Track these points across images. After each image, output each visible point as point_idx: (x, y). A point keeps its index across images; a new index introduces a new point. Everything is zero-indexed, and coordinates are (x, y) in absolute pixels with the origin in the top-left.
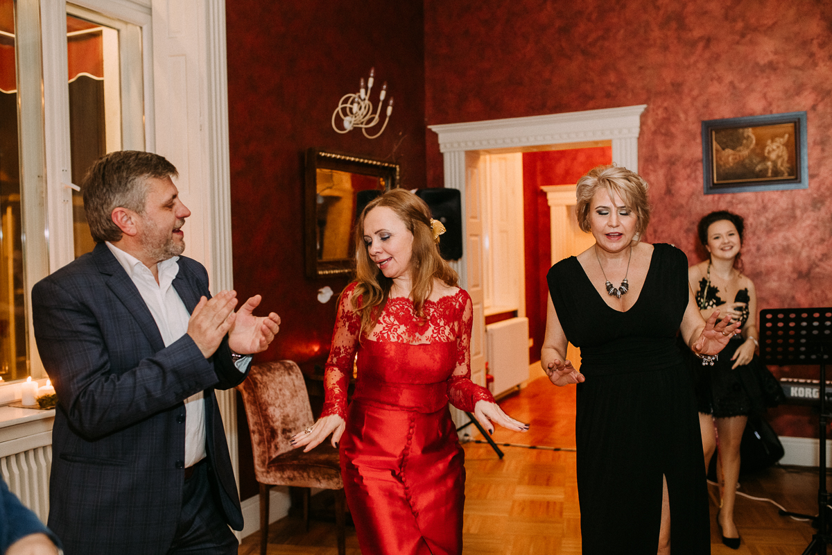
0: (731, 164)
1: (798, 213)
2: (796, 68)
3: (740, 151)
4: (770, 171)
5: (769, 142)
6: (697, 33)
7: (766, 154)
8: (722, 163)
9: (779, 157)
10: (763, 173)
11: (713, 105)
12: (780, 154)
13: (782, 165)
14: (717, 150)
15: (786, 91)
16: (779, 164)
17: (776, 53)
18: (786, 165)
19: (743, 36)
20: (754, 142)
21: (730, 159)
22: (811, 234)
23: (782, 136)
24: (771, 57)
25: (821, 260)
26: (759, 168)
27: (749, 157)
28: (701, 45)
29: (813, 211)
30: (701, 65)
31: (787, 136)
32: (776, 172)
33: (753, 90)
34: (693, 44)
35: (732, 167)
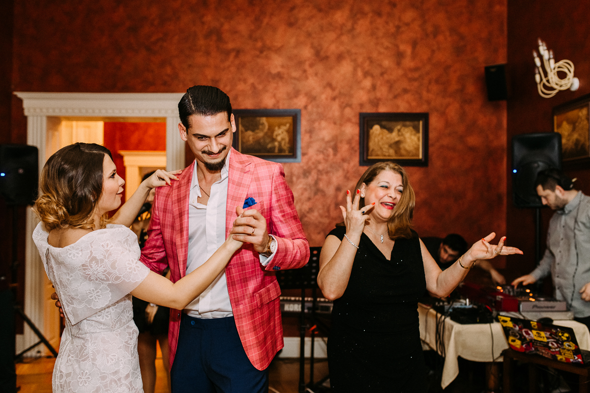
0: (251, 142)
1: (294, 179)
2: (295, 78)
3: (257, 133)
4: (277, 149)
5: (277, 128)
6: (230, 46)
7: (274, 137)
8: (244, 141)
9: (283, 139)
10: (272, 150)
11: (240, 99)
12: (284, 137)
13: (285, 145)
14: (242, 131)
15: (288, 94)
16: (283, 144)
17: (283, 66)
18: (288, 145)
19: (261, 52)
20: (267, 127)
21: (251, 138)
22: (302, 194)
23: (285, 125)
24: (279, 69)
25: (308, 212)
26: (269, 146)
27: (263, 137)
28: (233, 55)
29: (304, 178)
30: (233, 69)
31: (288, 125)
32: (281, 150)
33: (267, 91)
34: (227, 53)
35: (252, 144)
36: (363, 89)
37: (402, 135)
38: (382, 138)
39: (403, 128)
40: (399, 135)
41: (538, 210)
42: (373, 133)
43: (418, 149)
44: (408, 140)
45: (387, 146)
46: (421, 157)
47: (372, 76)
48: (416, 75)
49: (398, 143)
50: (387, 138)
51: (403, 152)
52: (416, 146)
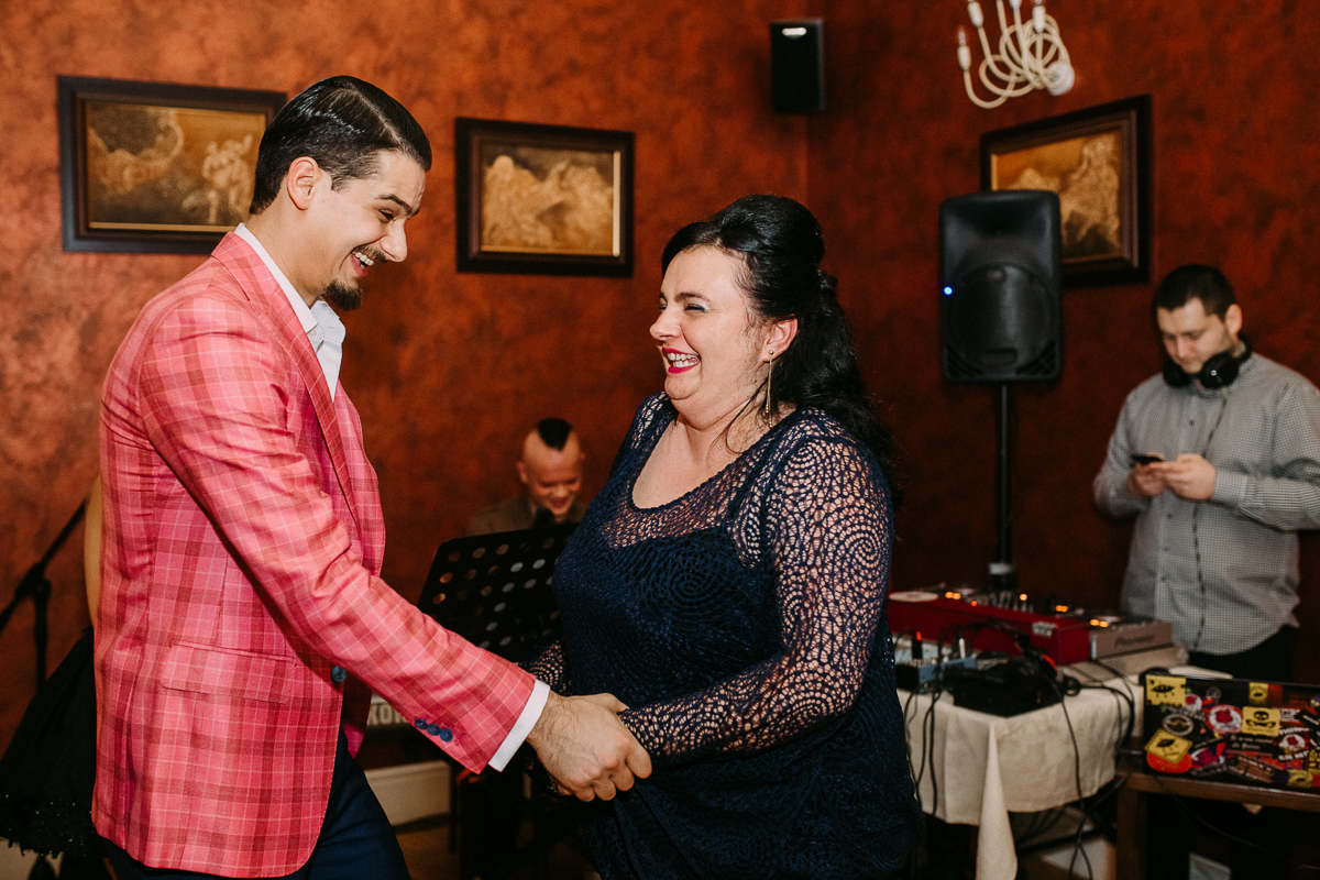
0: (129, 187)
3: (149, 158)
4: (213, 212)
5: (212, 147)
7: (206, 174)
8: (106, 181)
9: (232, 183)
10: (197, 214)
11: (84, 43)
12: (234, 177)
13: (238, 202)
14: (97, 150)
15: (245, 44)
16: (232, 198)
20: (180, 142)
21: (127, 173)
23: (241, 140)
26: (189, 202)
27: (169, 174)
31: (249, 142)
32: (227, 216)
33: (176, 27)
35: (131, 193)
36: (465, 49)
37: (570, 189)
38: (518, 194)
39: (572, 169)
40: (562, 189)
41: (1004, 390)
42: (495, 178)
43: (609, 228)
44: (585, 204)
45: (530, 218)
46: (616, 251)
47: (490, 18)
48: (600, 26)
49: (558, 210)
50: (531, 194)
51: (572, 235)
52: (604, 220)
